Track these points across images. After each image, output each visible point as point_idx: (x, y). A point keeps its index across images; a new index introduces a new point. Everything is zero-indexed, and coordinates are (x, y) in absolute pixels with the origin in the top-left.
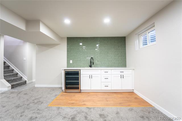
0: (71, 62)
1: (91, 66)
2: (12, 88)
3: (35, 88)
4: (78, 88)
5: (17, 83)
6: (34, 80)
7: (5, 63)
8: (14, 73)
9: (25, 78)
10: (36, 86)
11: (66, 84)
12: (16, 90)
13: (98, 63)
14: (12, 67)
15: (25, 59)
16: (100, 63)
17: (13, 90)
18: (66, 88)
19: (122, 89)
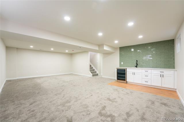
0: (122, 63)
1: (136, 67)
2: (93, 76)
3: (102, 77)
4: (125, 80)
5: (94, 74)
6: (102, 74)
7: (90, 66)
8: (93, 69)
9: (98, 72)
10: (103, 76)
11: (118, 77)
12: (94, 77)
13: (143, 64)
14: (94, 68)
15: (97, 62)
16: (145, 64)
17: (93, 77)
18: (118, 79)
19: (162, 86)
